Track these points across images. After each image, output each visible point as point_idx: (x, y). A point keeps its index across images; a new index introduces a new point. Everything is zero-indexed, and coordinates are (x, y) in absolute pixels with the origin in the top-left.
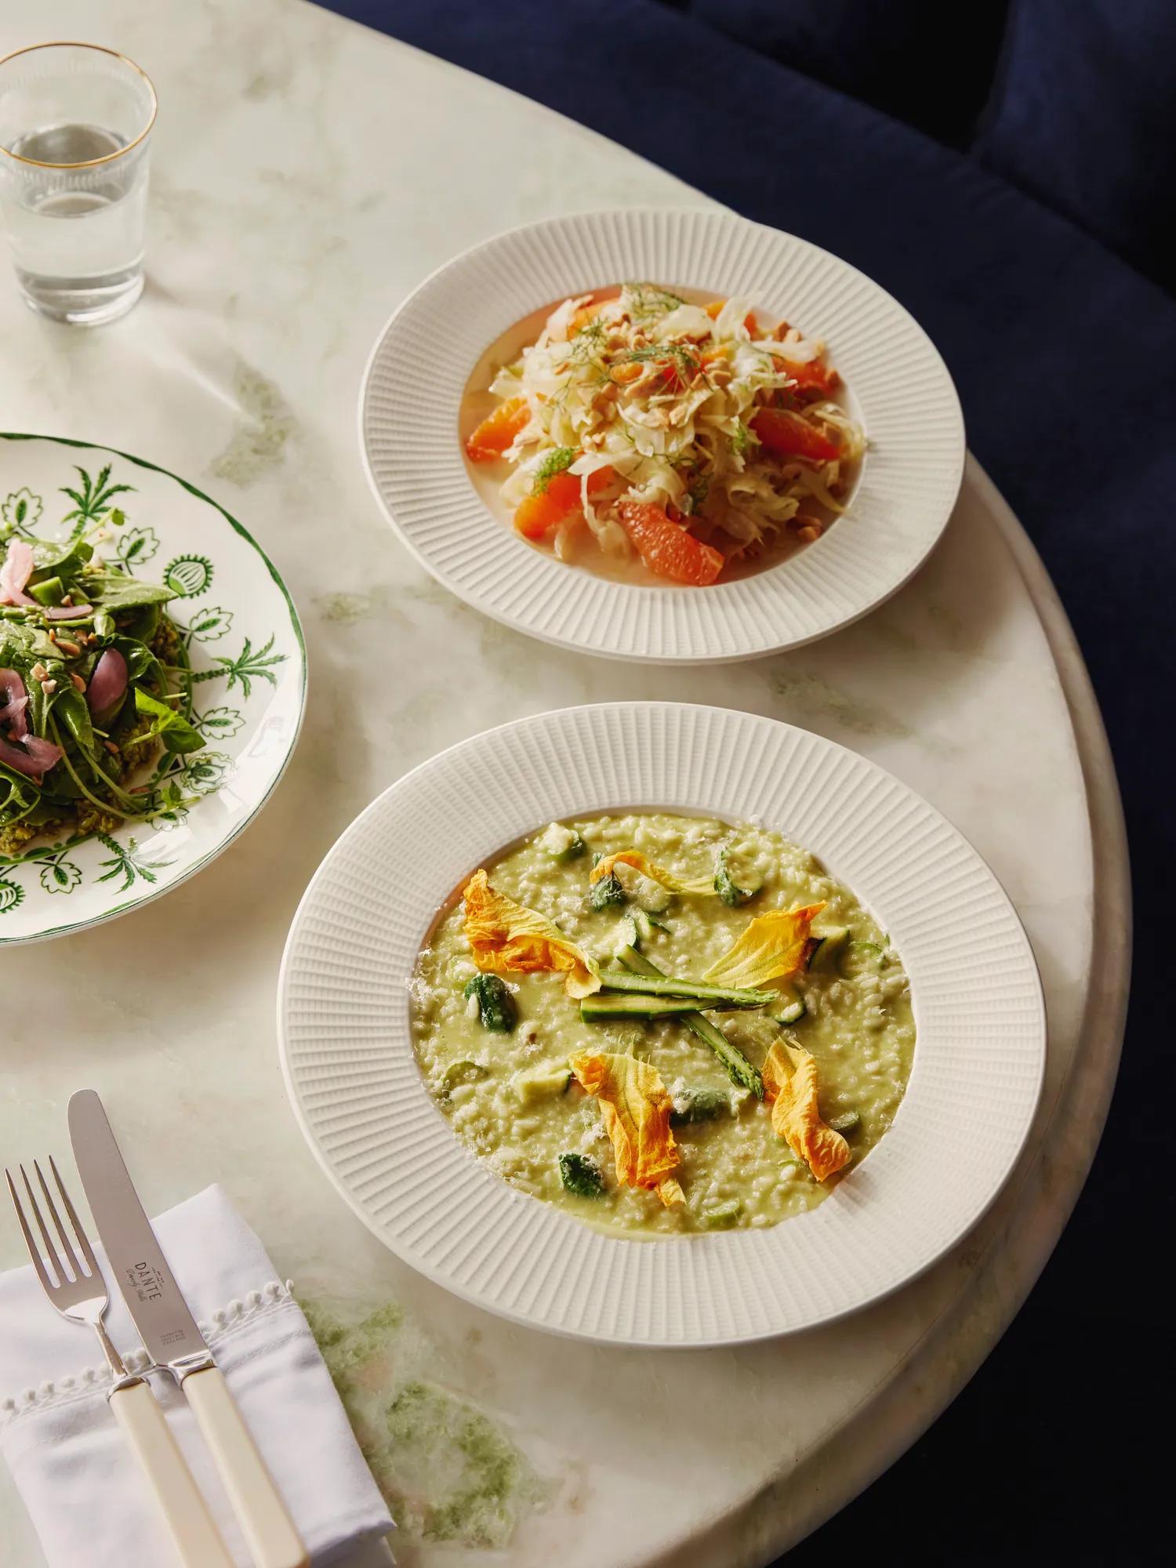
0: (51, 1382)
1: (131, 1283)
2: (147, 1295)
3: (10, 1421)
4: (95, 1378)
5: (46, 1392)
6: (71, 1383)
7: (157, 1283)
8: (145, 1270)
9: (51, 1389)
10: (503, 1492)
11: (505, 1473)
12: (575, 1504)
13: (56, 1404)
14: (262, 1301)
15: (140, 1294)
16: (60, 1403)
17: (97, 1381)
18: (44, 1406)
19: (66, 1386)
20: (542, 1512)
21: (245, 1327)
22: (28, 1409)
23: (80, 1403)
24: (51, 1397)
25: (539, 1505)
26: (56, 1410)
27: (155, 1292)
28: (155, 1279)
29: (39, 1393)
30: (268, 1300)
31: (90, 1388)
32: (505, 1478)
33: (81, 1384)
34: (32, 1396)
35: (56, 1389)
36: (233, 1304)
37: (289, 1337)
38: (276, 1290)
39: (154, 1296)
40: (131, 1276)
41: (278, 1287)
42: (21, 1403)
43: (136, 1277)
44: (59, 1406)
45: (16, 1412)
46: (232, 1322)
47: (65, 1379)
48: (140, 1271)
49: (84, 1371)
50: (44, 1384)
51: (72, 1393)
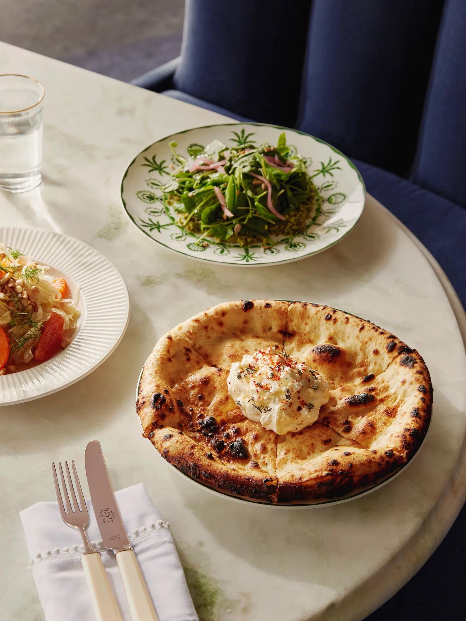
0: (58, 548)
1: (101, 516)
2: (107, 520)
3: (39, 562)
4: (78, 550)
5: (55, 552)
6: (67, 550)
7: (112, 516)
8: (108, 511)
9: (58, 551)
10: (213, 605)
11: (213, 597)
12: (245, 610)
13: (59, 557)
14: (155, 527)
15: (104, 520)
16: (61, 557)
17: (78, 551)
18: (53, 558)
19: (65, 551)
20: (230, 613)
21: (146, 537)
22: (47, 558)
23: (70, 558)
24: (57, 555)
25: (229, 610)
26: (59, 560)
27: (111, 520)
28: (111, 515)
29: (52, 552)
30: (158, 526)
31: (75, 553)
32: (214, 599)
33: (72, 552)
34: (49, 553)
35: (60, 552)
36: (142, 528)
37: (165, 542)
38: (162, 524)
39: (110, 521)
40: (101, 513)
41: (163, 523)
42: (44, 555)
43: (104, 514)
44: (60, 558)
45: (42, 559)
46: (141, 535)
47: (65, 548)
48: (106, 511)
49: (74, 546)
50: (55, 549)
51: (67, 554)
